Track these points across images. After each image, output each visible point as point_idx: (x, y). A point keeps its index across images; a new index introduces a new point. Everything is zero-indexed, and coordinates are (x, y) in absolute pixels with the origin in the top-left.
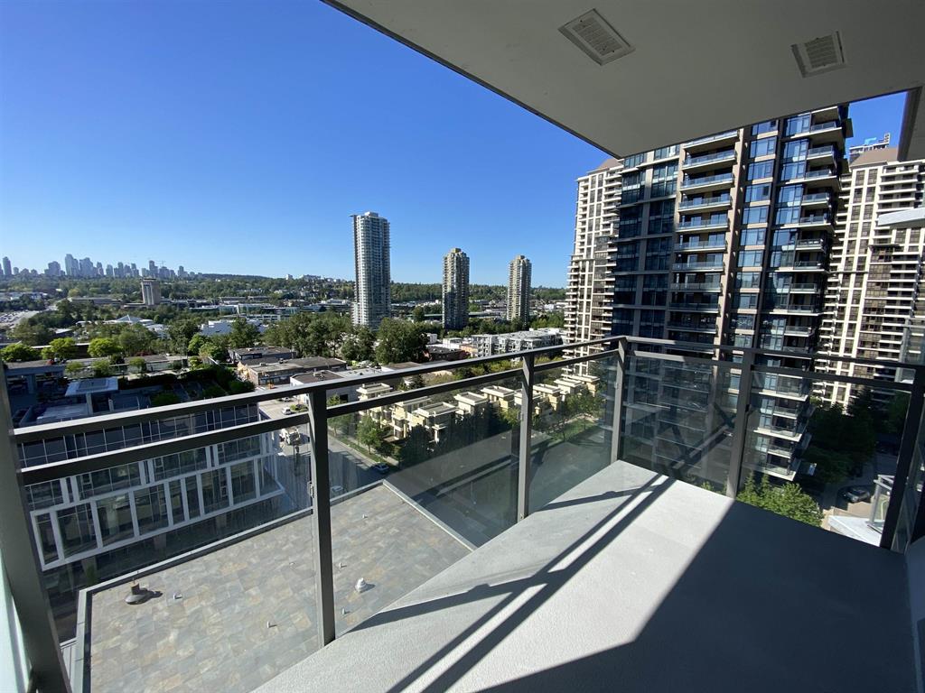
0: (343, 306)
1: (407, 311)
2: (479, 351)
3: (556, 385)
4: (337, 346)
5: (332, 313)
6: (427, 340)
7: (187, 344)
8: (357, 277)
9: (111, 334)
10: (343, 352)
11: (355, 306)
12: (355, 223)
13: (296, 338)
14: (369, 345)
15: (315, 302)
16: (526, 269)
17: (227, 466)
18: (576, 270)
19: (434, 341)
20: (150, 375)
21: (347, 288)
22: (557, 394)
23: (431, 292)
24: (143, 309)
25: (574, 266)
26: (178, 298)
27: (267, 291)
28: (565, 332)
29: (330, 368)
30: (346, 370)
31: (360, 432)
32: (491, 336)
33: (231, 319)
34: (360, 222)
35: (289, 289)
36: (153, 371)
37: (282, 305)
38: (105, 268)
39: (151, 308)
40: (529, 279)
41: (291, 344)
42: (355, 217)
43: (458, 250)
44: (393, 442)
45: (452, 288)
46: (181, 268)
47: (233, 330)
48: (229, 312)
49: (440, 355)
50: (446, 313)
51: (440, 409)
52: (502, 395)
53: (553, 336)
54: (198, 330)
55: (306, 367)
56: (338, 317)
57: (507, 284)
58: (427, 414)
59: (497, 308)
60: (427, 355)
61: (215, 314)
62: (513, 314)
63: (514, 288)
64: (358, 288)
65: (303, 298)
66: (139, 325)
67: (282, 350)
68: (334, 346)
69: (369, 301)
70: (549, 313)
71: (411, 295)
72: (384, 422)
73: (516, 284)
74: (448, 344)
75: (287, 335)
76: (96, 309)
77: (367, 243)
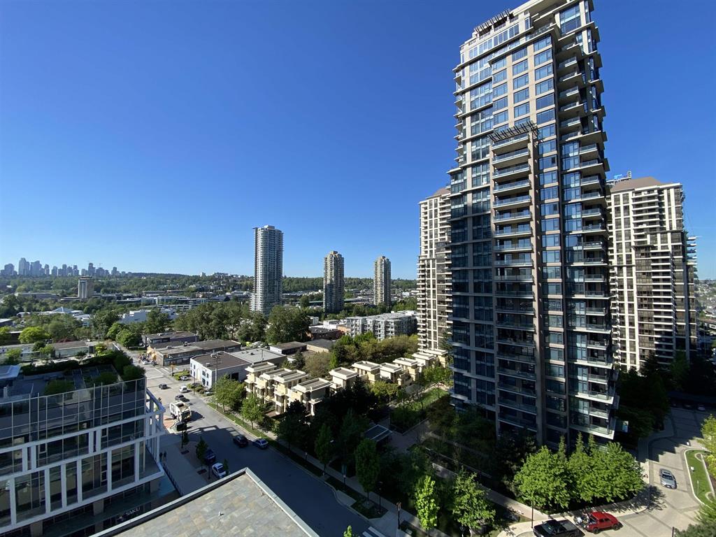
0: (244, 297)
1: (296, 299)
2: (352, 330)
3: (414, 358)
4: (235, 329)
5: (235, 302)
6: (310, 322)
7: (107, 331)
8: (256, 273)
9: (43, 323)
10: (239, 335)
11: (253, 296)
12: (256, 234)
13: (200, 323)
14: (261, 328)
15: (222, 293)
16: (387, 266)
17: (109, 450)
18: (423, 266)
19: (316, 323)
21: (249, 282)
22: (415, 367)
23: (314, 283)
24: (77, 302)
25: (421, 264)
26: (108, 292)
27: (183, 286)
28: (419, 314)
29: (226, 349)
30: (241, 350)
31: (243, 409)
32: (361, 318)
33: (150, 309)
34: (260, 233)
35: (201, 283)
36: (60, 357)
37: (194, 297)
38: (51, 269)
39: (84, 301)
40: (390, 274)
41: (196, 329)
42: (257, 229)
43: (335, 252)
44: (274, 417)
45: (331, 280)
46: (115, 269)
47: (148, 319)
48: (149, 303)
49: (320, 334)
50: (326, 300)
51: (316, 385)
52: (369, 369)
53: (409, 317)
54: (118, 319)
55: (206, 348)
56: (239, 305)
57: (373, 277)
58: (304, 389)
59: (366, 295)
60: (309, 335)
61: (137, 305)
62: (378, 299)
63: (379, 280)
64: (256, 282)
65: (212, 291)
66: (68, 316)
67: (189, 334)
68: (232, 330)
69: (264, 292)
70: (406, 298)
71: (299, 286)
72: (268, 398)
73: (379, 277)
74: (327, 325)
75: (193, 321)
76: (37, 302)
77: (265, 248)
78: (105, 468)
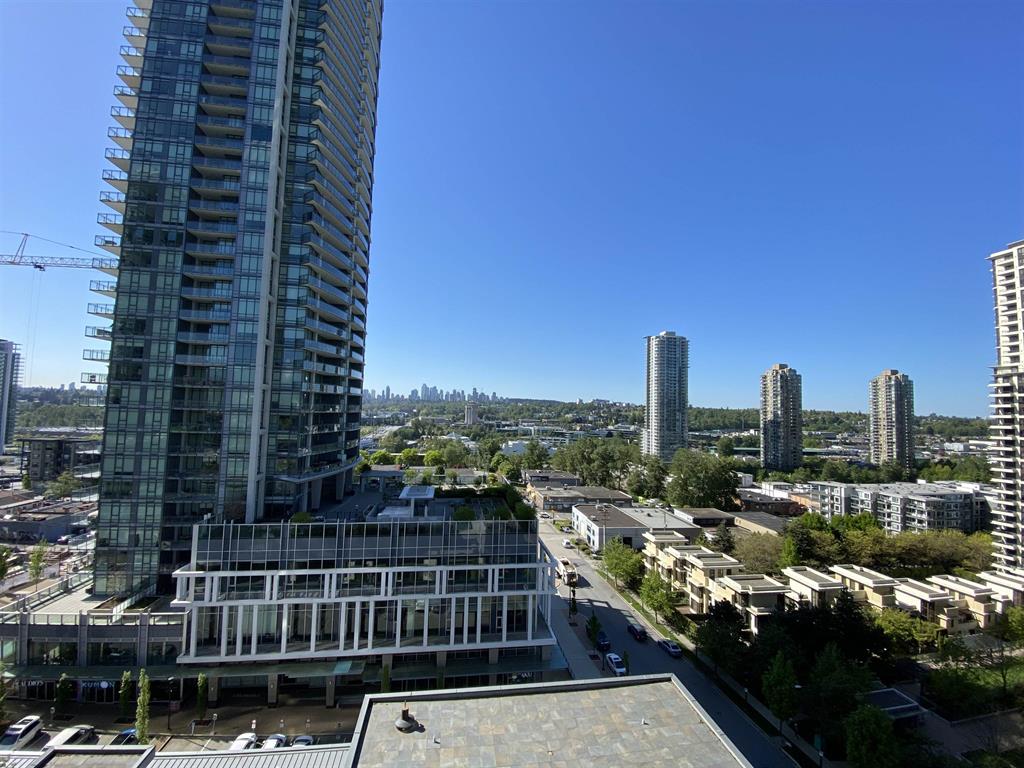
0: (631, 433)
1: (709, 442)
2: (824, 505)
3: (981, 581)
4: (622, 476)
5: (620, 440)
6: (738, 482)
7: (490, 461)
8: (648, 400)
9: (441, 447)
10: (629, 485)
11: (644, 433)
12: (649, 345)
13: (581, 463)
14: (659, 480)
15: (602, 426)
16: (903, 391)
17: (506, 594)
18: (1006, 389)
19: (748, 484)
20: (458, 487)
21: (637, 413)
22: (986, 599)
23: (742, 418)
24: (464, 428)
26: (488, 418)
27: (559, 415)
28: (995, 491)
29: (613, 501)
30: (631, 507)
31: (644, 589)
32: (844, 485)
33: (527, 440)
34: (654, 343)
35: (578, 413)
36: (461, 484)
37: (571, 429)
38: (444, 394)
39: (470, 427)
40: (911, 405)
41: (576, 470)
42: (649, 338)
43: (782, 367)
44: (688, 615)
45: (775, 415)
46: (494, 393)
47: (527, 452)
48: (526, 433)
49: (758, 504)
50: (765, 448)
51: (759, 584)
52: (869, 582)
53: (967, 496)
54: (499, 449)
55: (589, 497)
56: (625, 444)
57: (868, 410)
58: (738, 587)
59: (851, 444)
60: (738, 502)
61: (514, 435)
62: (883, 452)
63: (882, 416)
64: (648, 413)
65: (591, 422)
66: (459, 441)
67: (567, 475)
68: (619, 477)
69: (661, 428)
70: (956, 456)
71: (715, 422)
72: (677, 584)
73: (885, 408)
74: (769, 490)
75: (573, 460)
76: (435, 426)
77: (660, 365)
78: (500, 613)
